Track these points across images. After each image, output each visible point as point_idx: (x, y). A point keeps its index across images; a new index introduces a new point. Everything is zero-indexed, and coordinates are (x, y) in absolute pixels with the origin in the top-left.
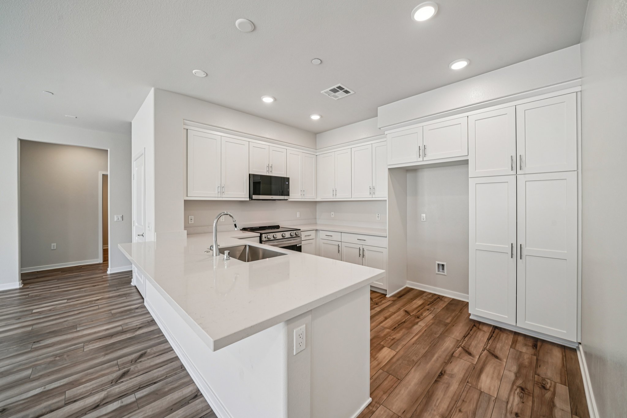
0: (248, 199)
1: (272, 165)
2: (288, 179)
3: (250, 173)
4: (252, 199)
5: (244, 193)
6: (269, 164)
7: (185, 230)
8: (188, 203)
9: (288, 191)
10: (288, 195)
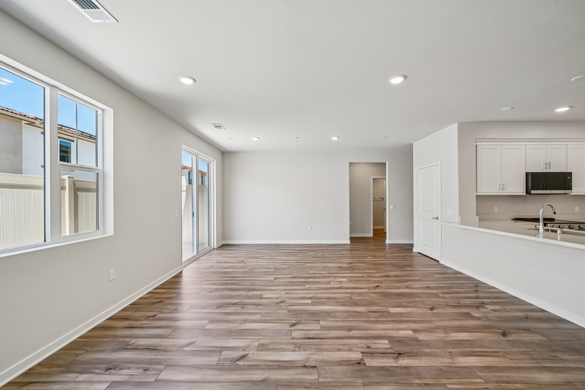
0: (525, 194)
1: (550, 162)
2: (570, 174)
3: (527, 171)
4: (530, 194)
5: (521, 188)
6: (546, 162)
7: (476, 216)
8: (479, 198)
9: (570, 185)
10: (571, 189)
